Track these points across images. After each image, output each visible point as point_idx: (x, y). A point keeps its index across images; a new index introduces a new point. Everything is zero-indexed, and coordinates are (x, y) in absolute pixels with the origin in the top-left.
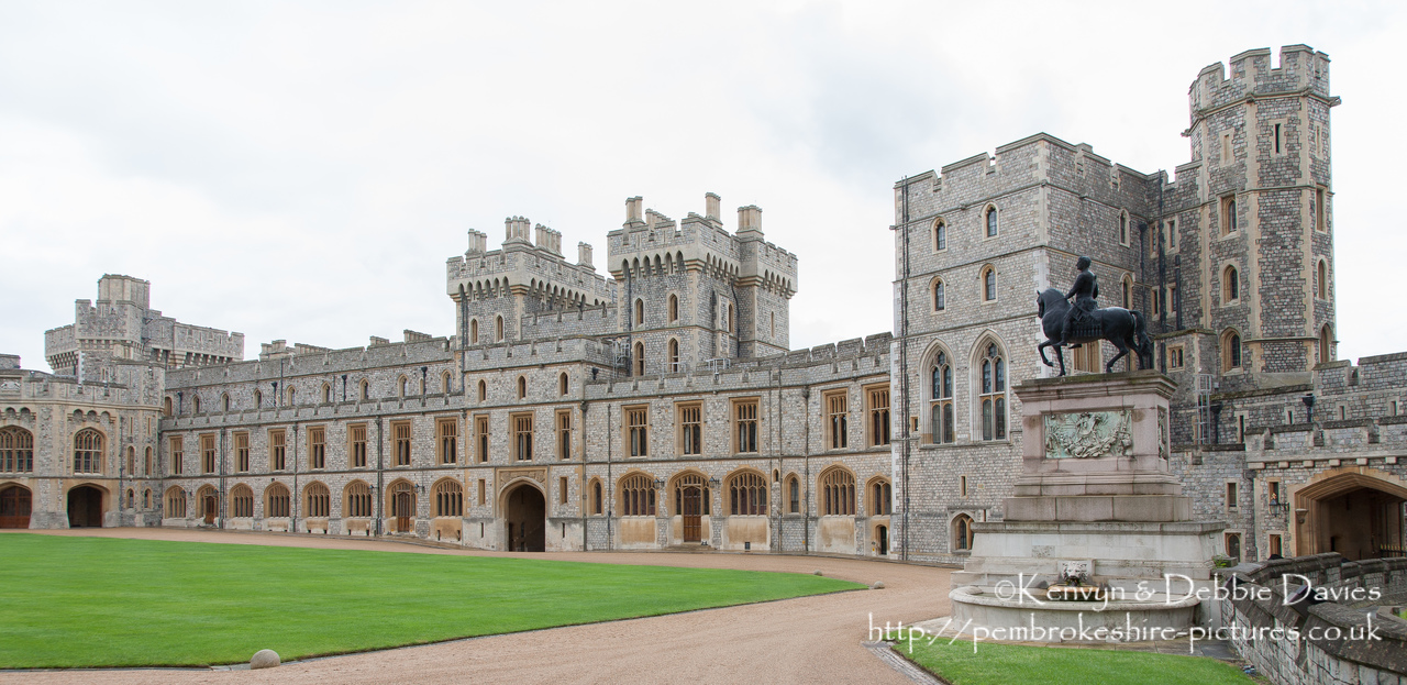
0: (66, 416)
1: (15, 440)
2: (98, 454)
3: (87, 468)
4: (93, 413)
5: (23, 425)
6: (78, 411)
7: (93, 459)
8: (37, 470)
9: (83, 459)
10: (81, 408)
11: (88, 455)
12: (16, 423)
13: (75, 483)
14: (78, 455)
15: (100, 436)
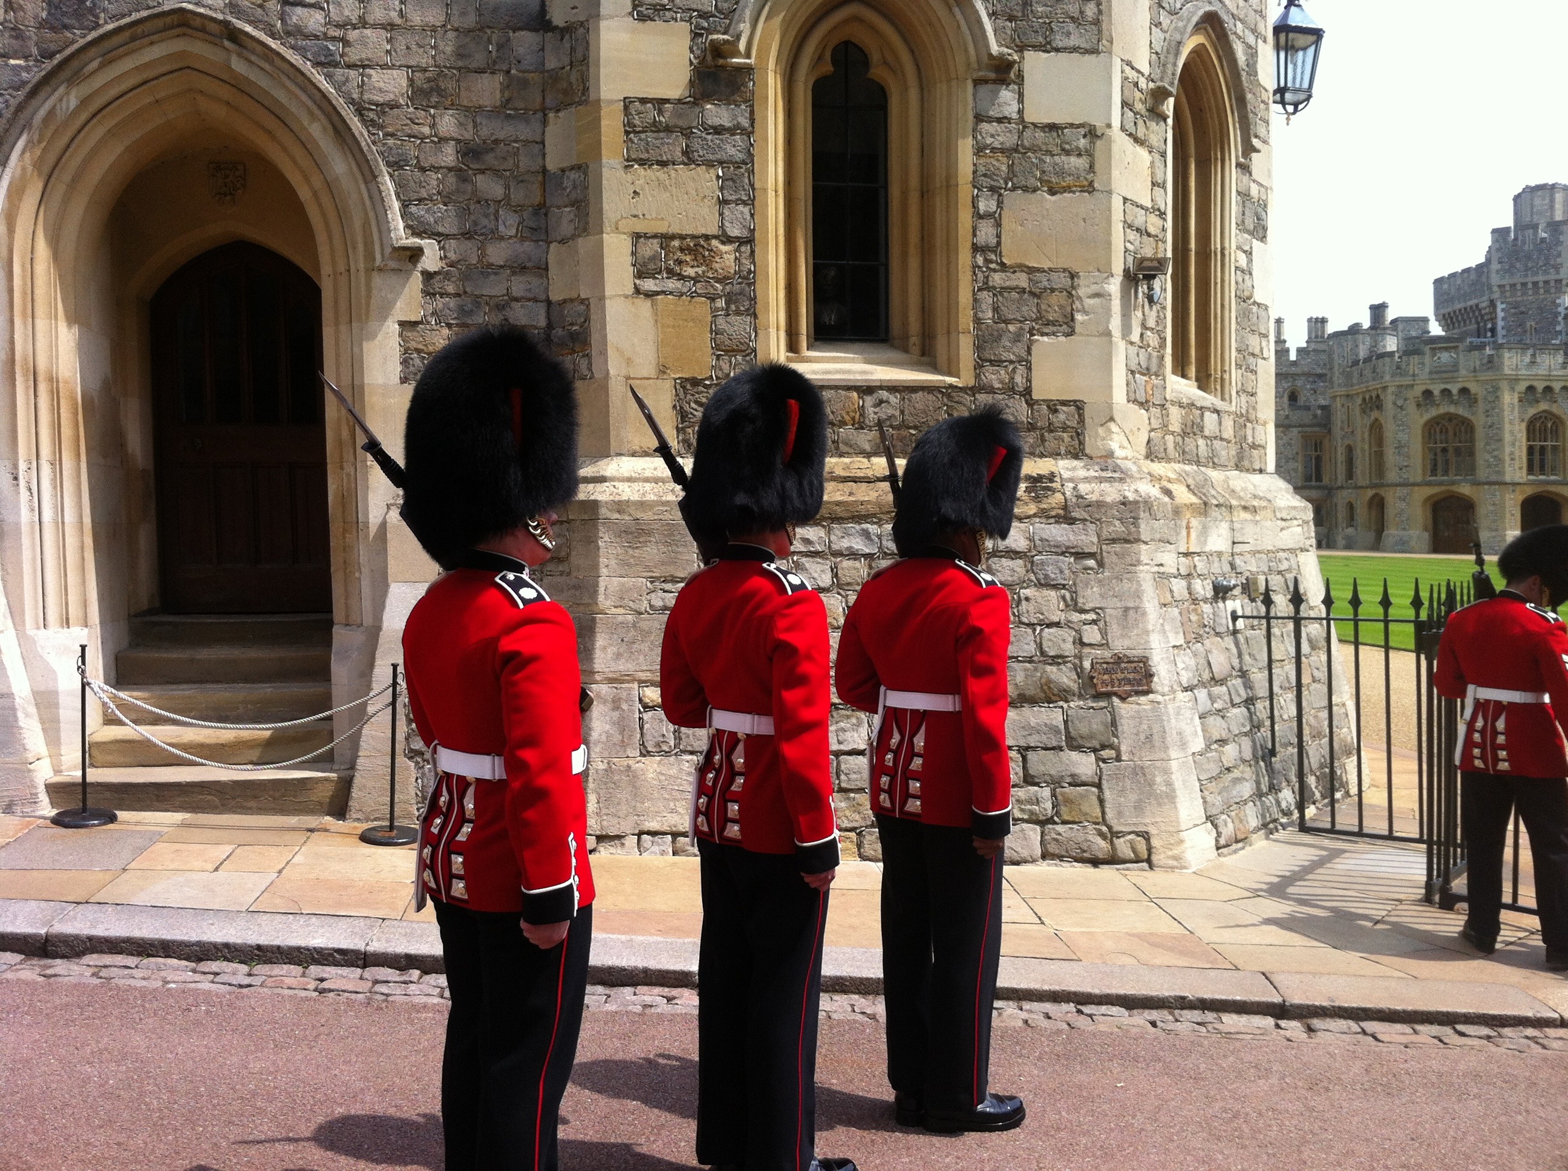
0: (1516, 395)
1: (1451, 433)
2: (1555, 448)
3: (1542, 470)
4: (1548, 389)
5: (1461, 411)
6: (1531, 389)
7: (1549, 456)
8: (1482, 473)
9: (1537, 457)
10: (1535, 384)
11: (1543, 449)
12: (1452, 409)
13: (1529, 491)
14: (1530, 450)
15: (1557, 421)
